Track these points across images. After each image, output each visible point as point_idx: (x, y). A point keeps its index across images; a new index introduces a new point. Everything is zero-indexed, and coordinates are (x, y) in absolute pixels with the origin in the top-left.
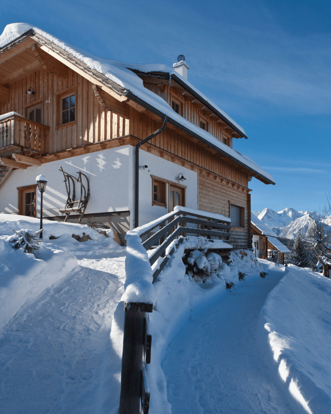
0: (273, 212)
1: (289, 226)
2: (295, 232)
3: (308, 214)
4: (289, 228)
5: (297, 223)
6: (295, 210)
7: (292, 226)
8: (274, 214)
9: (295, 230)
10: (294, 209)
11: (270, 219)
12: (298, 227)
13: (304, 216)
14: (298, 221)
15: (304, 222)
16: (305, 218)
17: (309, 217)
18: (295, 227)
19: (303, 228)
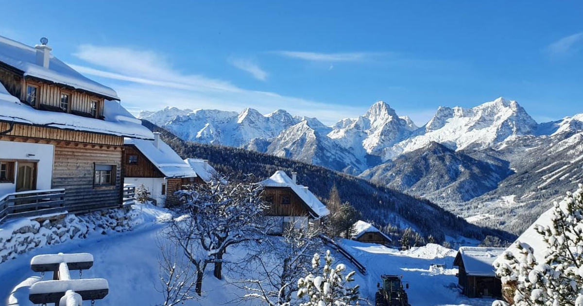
0: (258, 114)
1: (280, 136)
2: (287, 147)
3: (306, 121)
4: (279, 140)
5: (290, 132)
6: (288, 114)
7: (283, 137)
8: (258, 118)
9: (286, 143)
10: (287, 112)
11: (252, 125)
12: (291, 138)
13: (300, 124)
14: (292, 130)
15: (300, 131)
16: (301, 126)
17: (307, 126)
18: (287, 139)
19: (298, 140)
